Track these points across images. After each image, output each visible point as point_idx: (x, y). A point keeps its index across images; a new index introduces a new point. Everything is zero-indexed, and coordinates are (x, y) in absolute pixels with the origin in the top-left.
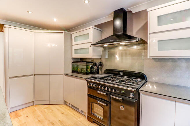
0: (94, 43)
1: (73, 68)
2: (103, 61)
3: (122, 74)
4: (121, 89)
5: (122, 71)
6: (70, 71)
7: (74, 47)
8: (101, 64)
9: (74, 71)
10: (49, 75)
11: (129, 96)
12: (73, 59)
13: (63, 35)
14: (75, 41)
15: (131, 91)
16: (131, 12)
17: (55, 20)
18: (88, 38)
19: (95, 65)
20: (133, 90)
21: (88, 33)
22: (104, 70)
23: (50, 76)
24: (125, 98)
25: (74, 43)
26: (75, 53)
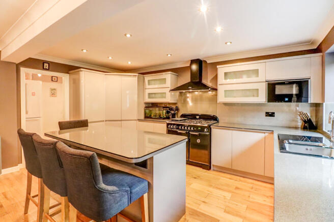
0: (173, 88)
1: (145, 113)
2: (179, 106)
3: (198, 117)
4: (198, 127)
5: (198, 115)
6: (142, 117)
7: (148, 91)
8: (177, 109)
9: (146, 117)
10: (121, 120)
11: (203, 131)
12: (146, 103)
13: (136, 78)
14: (149, 84)
15: (205, 127)
16: (205, 61)
17: (129, 63)
18: (165, 83)
19: (171, 109)
20: (206, 125)
21: (165, 79)
22: (180, 114)
23: (122, 122)
24: (201, 133)
25: (147, 86)
26: (149, 97)
